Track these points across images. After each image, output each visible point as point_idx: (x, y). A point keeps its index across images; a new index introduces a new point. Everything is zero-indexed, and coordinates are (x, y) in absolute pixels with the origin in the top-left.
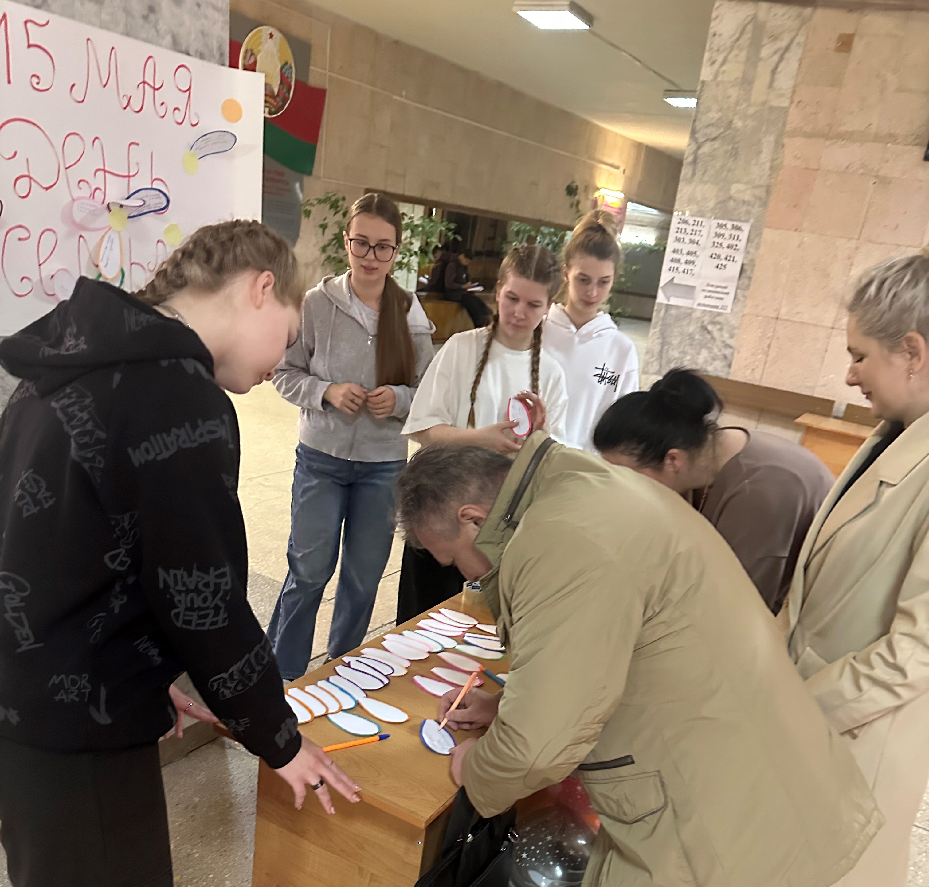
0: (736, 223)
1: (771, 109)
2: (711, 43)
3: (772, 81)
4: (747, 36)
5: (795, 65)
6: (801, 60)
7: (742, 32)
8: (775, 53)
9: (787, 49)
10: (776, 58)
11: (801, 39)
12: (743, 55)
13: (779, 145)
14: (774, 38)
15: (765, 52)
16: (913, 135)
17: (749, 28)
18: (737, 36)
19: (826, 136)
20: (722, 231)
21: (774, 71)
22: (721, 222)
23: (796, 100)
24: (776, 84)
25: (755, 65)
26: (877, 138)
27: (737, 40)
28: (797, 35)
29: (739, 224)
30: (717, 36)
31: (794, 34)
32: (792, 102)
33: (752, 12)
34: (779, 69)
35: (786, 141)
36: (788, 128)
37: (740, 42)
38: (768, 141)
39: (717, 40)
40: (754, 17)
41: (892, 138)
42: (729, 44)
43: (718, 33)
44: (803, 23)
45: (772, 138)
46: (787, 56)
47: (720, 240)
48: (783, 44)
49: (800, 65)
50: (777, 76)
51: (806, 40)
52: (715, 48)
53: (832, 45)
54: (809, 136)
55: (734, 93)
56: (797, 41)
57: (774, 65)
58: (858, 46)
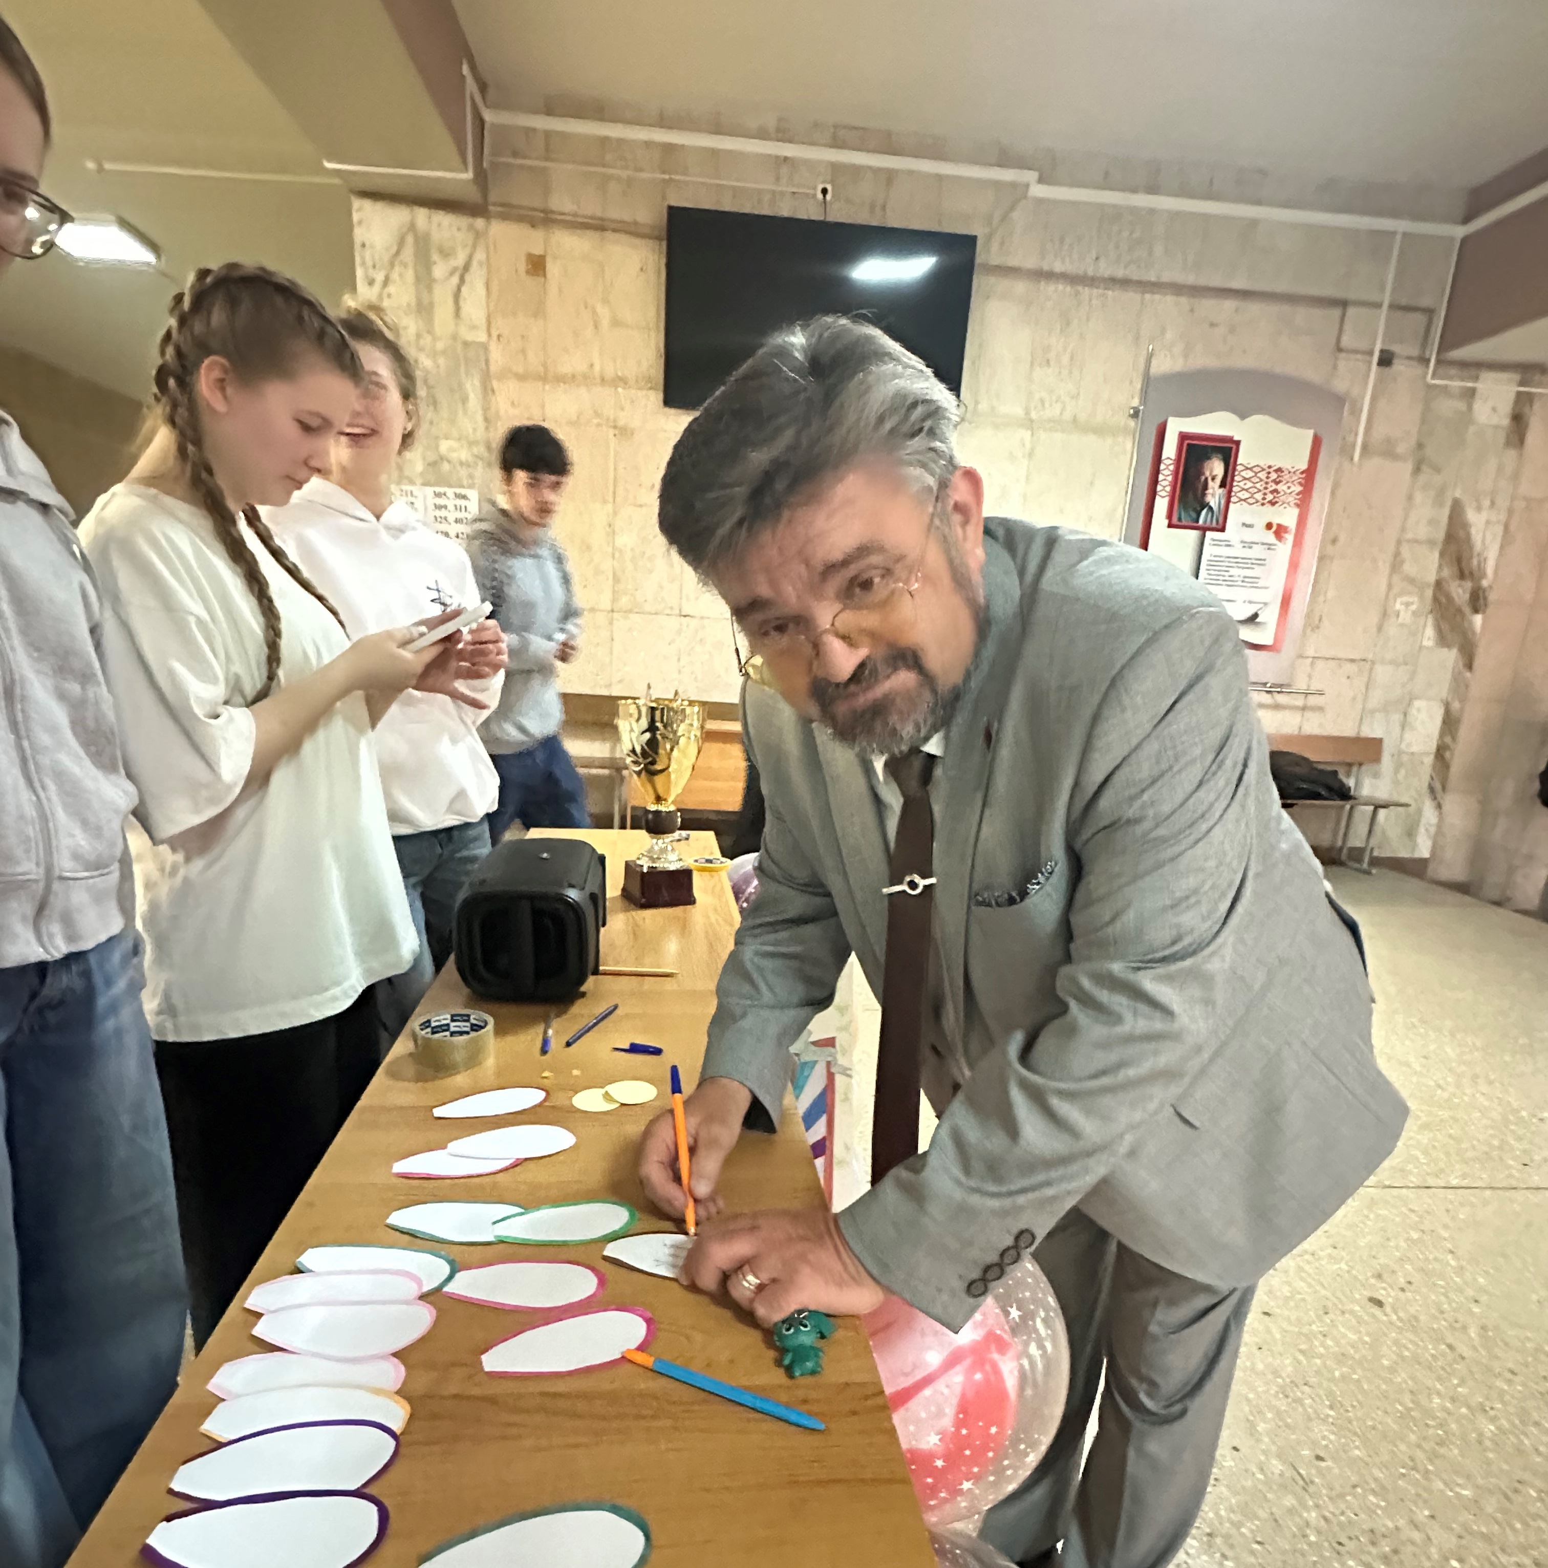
0: (458, 491)
1: (466, 344)
2: (362, 257)
3: (458, 308)
4: (409, 250)
5: (483, 289)
6: (488, 285)
7: (401, 243)
9: (466, 268)
10: (455, 280)
11: (480, 255)
12: (410, 275)
13: (487, 390)
14: (446, 254)
15: (439, 271)
16: (643, 378)
17: (410, 239)
18: (394, 249)
19: (543, 378)
20: (441, 501)
21: (457, 296)
22: (438, 489)
23: (495, 334)
24: (463, 314)
25: (430, 288)
26: (604, 381)
27: (398, 253)
28: (474, 250)
29: (463, 491)
30: (367, 248)
31: (469, 250)
32: (490, 335)
33: (407, 220)
34: (463, 294)
35: (495, 384)
36: (493, 368)
37: (402, 257)
38: (472, 386)
39: (368, 252)
40: (412, 227)
41: (620, 381)
42: (386, 258)
43: (367, 244)
44: (478, 235)
45: (477, 382)
46: (467, 277)
47: (443, 513)
48: (460, 261)
49: (488, 289)
50: (462, 303)
51: (488, 259)
52: (369, 263)
53: (522, 266)
54: (522, 378)
56: (475, 259)
57: (455, 289)
58: (553, 268)
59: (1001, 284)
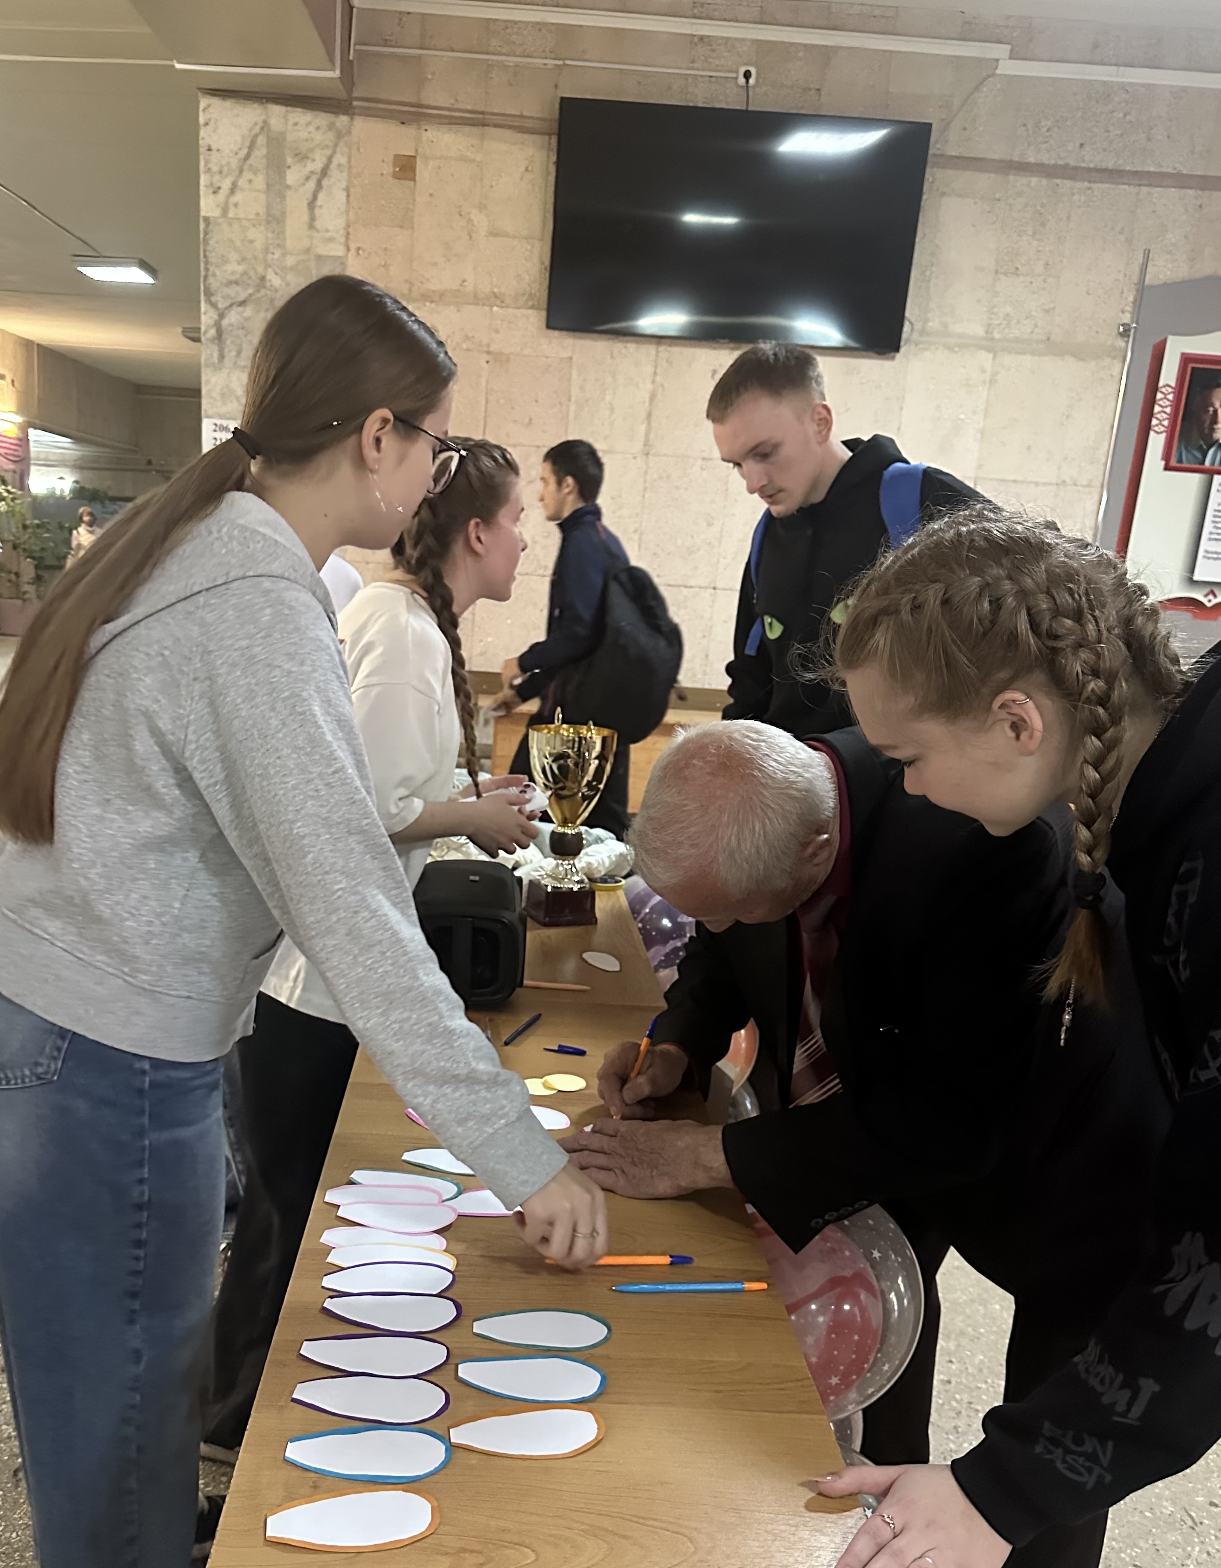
1: (319, 257)
2: (207, 162)
3: (313, 218)
4: (261, 152)
5: (342, 196)
6: (347, 190)
7: (251, 147)
8: (307, 178)
9: (325, 172)
10: (311, 185)
11: (340, 159)
12: (260, 181)
14: (302, 157)
15: (292, 177)
16: (523, 295)
17: (261, 140)
18: (245, 151)
21: (312, 204)
23: (353, 246)
24: (318, 224)
25: (283, 198)
26: (476, 299)
27: (247, 157)
28: (334, 152)
30: (214, 152)
31: (329, 152)
32: (348, 250)
33: (260, 119)
34: (319, 202)
37: (250, 161)
39: (214, 157)
40: (266, 126)
41: (497, 298)
42: (234, 163)
43: (214, 147)
44: (339, 136)
46: (325, 182)
48: (318, 165)
49: (348, 196)
50: (317, 211)
51: (349, 161)
52: (215, 169)
53: (388, 169)
55: (258, 236)
56: (335, 161)
57: (310, 196)
58: (423, 171)
59: (960, 179)
